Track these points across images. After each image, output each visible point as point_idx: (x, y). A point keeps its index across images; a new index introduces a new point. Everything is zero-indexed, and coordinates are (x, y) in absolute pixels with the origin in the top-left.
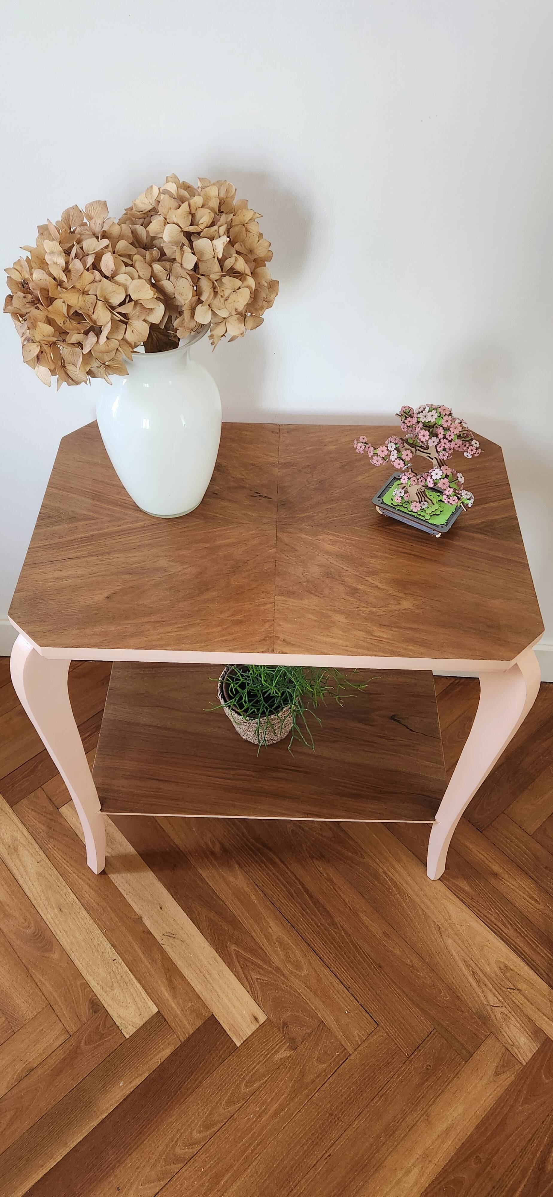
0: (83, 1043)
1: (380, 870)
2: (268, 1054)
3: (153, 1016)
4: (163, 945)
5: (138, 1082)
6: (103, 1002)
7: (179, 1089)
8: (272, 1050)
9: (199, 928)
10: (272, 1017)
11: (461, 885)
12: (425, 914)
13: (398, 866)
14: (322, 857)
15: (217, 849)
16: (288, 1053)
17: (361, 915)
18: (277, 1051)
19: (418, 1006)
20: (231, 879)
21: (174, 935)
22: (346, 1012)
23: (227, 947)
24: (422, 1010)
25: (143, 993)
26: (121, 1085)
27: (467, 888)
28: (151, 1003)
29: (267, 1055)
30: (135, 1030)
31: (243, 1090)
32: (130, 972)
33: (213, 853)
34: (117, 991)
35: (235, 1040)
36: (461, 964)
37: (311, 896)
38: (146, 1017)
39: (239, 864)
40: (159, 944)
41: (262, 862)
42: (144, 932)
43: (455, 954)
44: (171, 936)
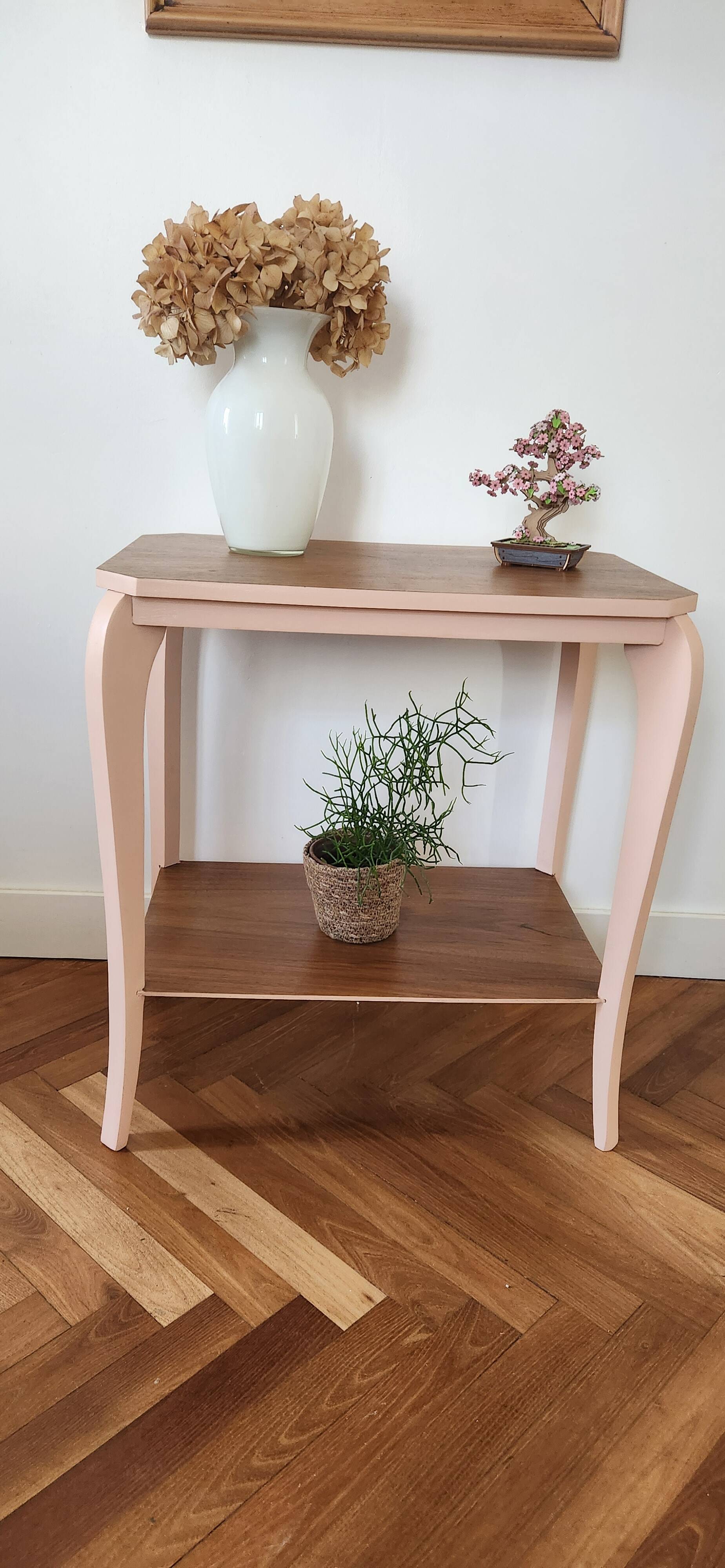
0: (92, 1334)
1: (528, 1143)
2: (393, 1337)
3: (206, 1299)
4: (218, 1221)
5: (184, 1378)
6: (125, 1286)
7: (254, 1383)
8: (399, 1332)
9: (272, 1203)
10: (393, 1295)
11: (646, 1156)
12: (601, 1185)
13: (552, 1139)
14: (442, 1131)
15: (292, 1125)
16: (425, 1336)
17: (511, 1186)
18: (407, 1335)
19: (614, 1279)
20: (315, 1153)
21: (234, 1210)
22: (507, 1286)
23: (315, 1221)
24: (621, 1282)
25: (189, 1274)
26: (156, 1382)
27: (654, 1158)
28: (201, 1285)
29: (391, 1338)
30: (176, 1317)
31: (357, 1380)
32: (166, 1252)
33: (285, 1129)
34: (147, 1274)
35: (339, 1323)
36: (666, 1234)
37: (433, 1168)
38: (194, 1302)
39: (325, 1139)
40: (213, 1221)
41: (359, 1136)
42: (187, 1209)
43: (653, 1223)
44: (232, 1212)
